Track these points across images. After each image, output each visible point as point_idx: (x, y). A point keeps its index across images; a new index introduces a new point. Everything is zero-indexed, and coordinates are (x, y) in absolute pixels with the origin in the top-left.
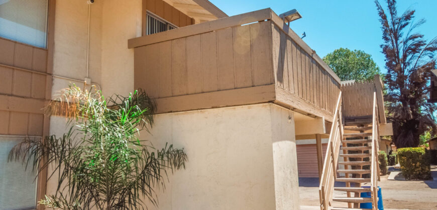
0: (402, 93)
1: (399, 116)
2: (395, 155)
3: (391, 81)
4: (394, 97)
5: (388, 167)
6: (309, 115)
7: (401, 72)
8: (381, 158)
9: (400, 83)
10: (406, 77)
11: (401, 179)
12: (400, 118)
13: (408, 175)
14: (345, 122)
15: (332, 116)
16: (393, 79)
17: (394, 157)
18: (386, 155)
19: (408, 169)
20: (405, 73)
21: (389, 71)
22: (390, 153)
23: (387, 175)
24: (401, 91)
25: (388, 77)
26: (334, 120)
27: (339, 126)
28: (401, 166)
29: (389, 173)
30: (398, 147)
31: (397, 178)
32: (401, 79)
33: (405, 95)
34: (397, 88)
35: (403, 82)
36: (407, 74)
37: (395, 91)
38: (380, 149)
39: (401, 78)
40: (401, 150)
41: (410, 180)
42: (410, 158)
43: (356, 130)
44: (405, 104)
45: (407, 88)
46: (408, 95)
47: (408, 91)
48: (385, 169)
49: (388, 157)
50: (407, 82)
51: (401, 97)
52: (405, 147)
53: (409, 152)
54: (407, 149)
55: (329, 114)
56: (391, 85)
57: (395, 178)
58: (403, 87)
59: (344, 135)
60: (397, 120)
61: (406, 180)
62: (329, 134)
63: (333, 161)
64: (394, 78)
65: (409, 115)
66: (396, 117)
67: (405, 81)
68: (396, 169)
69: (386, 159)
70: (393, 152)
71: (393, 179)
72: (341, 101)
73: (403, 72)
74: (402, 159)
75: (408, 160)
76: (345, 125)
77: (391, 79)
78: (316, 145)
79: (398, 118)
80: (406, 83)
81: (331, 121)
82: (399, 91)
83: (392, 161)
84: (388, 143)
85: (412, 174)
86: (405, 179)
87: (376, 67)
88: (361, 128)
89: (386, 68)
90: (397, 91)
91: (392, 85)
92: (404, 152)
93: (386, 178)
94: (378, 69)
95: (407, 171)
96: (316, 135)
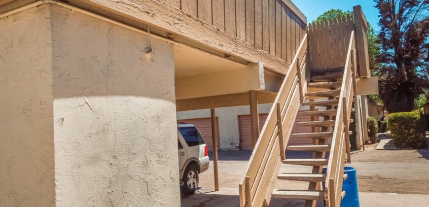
0: (396, 52)
1: (393, 78)
2: (387, 121)
3: (385, 40)
4: (387, 57)
5: (377, 135)
6: (227, 56)
7: (396, 28)
8: (370, 125)
9: (395, 42)
10: (402, 33)
11: (392, 148)
12: (393, 80)
13: (399, 144)
14: (312, 76)
15: (286, 65)
16: (387, 38)
17: (386, 123)
18: (376, 121)
19: (399, 137)
20: (401, 30)
21: (383, 29)
22: (382, 119)
23: (377, 144)
24: (395, 50)
25: (382, 35)
26: (289, 72)
27: (299, 82)
28: (392, 133)
29: (378, 141)
30: (390, 112)
31: (387, 147)
32: (396, 37)
33: (400, 55)
34: (391, 48)
35: (398, 41)
36: (403, 30)
37: (389, 51)
38: (370, 115)
39: (396, 35)
40: (392, 115)
41: (401, 149)
42: (403, 124)
43: (325, 87)
44: (399, 65)
45: (403, 46)
46: (404, 54)
47: (403, 50)
48: (375, 136)
49: (379, 123)
50: (403, 39)
51: (395, 57)
52: (398, 112)
53: (401, 118)
54: (400, 114)
55: (280, 62)
56: (384, 44)
57: (384, 147)
58: (399, 45)
59: (306, 95)
60: (390, 83)
61: (397, 150)
62: (277, 91)
63: (280, 133)
64: (388, 36)
65: (403, 77)
66: (389, 79)
67: (400, 39)
68: (386, 137)
69: (376, 126)
70: (385, 118)
71: (383, 148)
72: (306, 47)
73: (399, 29)
74: (393, 126)
75: (400, 126)
76: (311, 81)
77: (385, 37)
78: (250, 116)
79: (391, 81)
80: (402, 42)
81: (283, 73)
82: (394, 51)
83: (383, 128)
84: (380, 109)
85: (404, 142)
86: (395, 148)
87: (371, 28)
88: (331, 83)
89: (379, 25)
90: (391, 51)
91: (386, 44)
92: (395, 117)
93: (374, 147)
94: (372, 30)
95: (399, 138)
96: (250, 93)
